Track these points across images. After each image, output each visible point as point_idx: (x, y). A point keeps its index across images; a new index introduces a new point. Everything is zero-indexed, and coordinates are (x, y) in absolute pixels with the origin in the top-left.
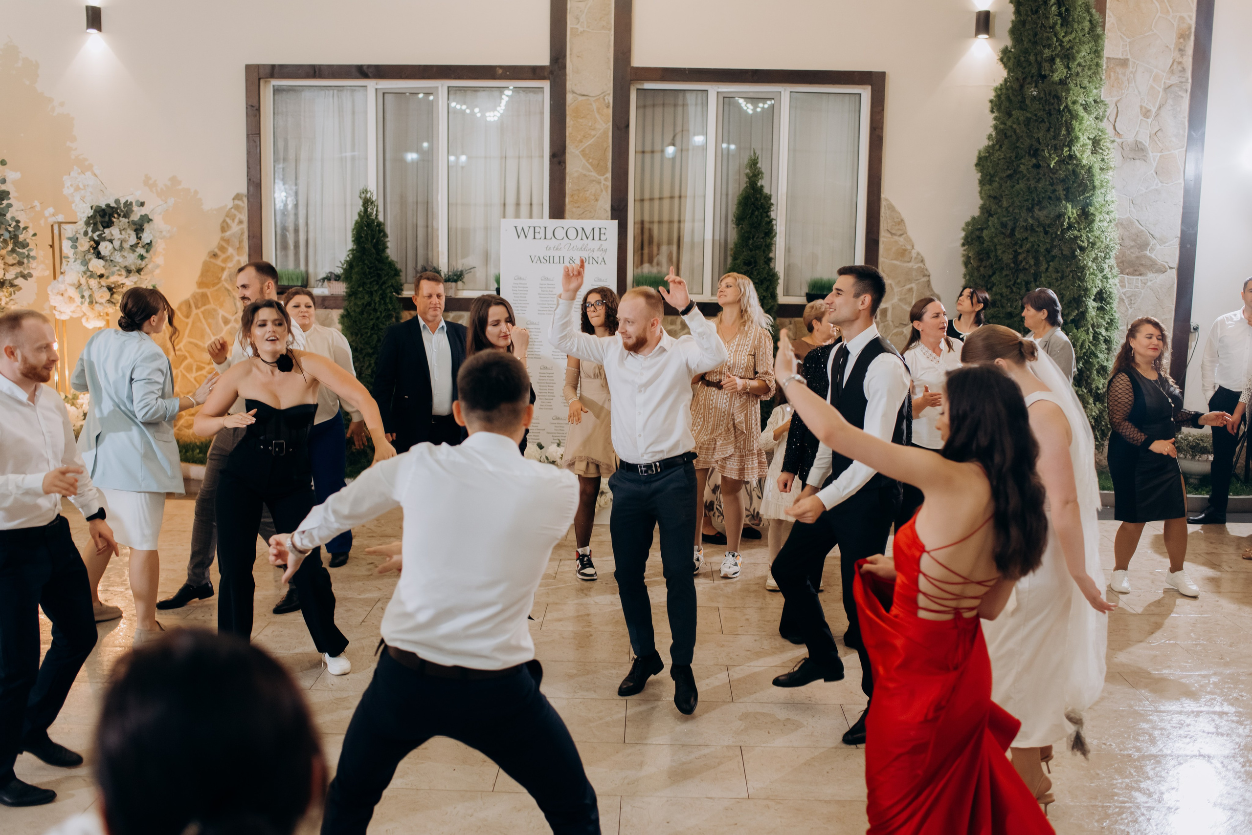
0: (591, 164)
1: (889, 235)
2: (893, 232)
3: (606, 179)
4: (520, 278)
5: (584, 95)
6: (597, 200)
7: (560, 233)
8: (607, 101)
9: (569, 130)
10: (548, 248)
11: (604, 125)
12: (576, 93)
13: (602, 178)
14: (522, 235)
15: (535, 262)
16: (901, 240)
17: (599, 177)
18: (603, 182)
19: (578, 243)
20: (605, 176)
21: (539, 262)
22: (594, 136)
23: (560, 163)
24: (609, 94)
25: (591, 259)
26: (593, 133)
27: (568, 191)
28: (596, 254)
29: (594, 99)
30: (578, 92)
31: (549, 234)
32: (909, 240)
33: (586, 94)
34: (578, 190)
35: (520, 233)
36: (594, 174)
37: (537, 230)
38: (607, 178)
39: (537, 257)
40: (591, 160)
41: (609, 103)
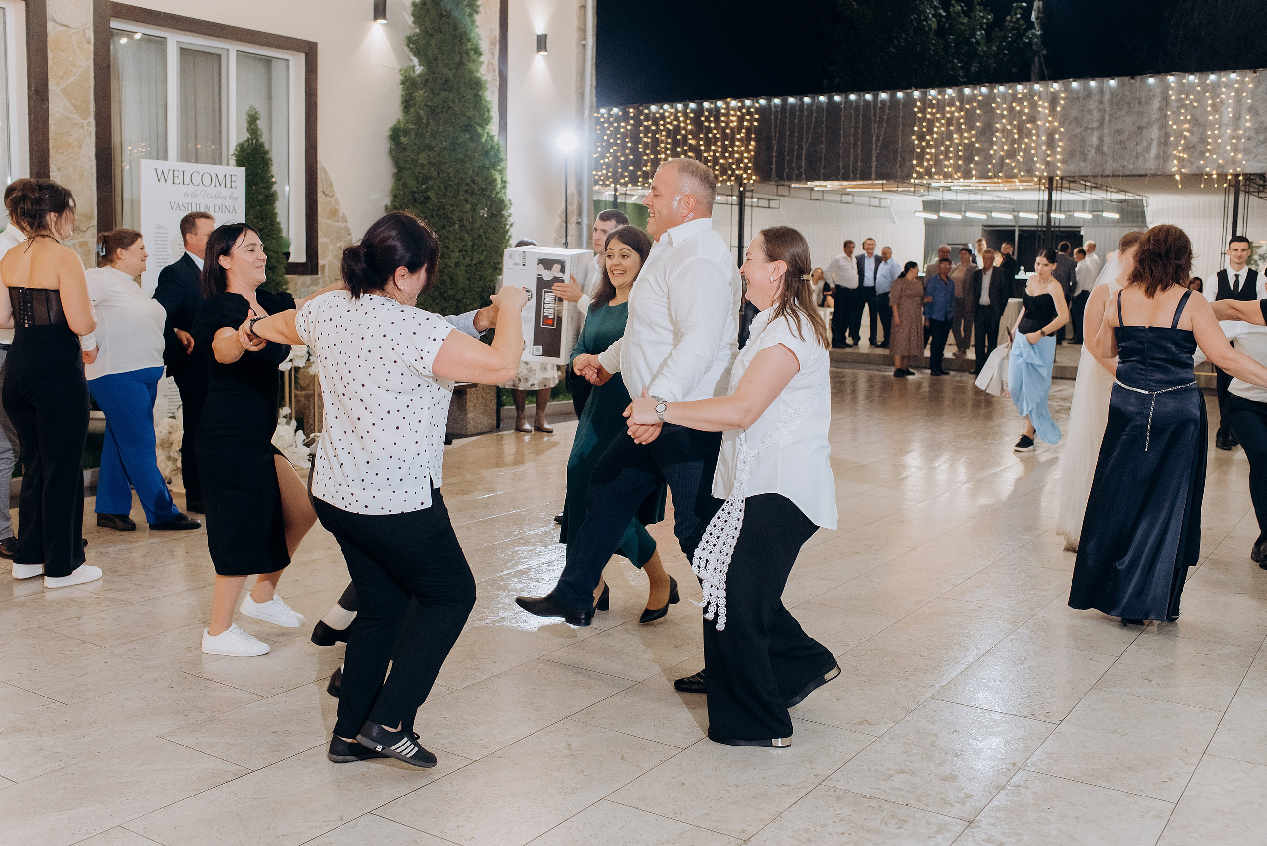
0: (73, 105)
1: (324, 196)
2: (327, 193)
3: (89, 124)
4: (161, 227)
5: (65, 26)
6: (80, 147)
7: (197, 179)
8: (87, 35)
9: (50, 63)
10: (186, 195)
11: (85, 64)
12: (56, 22)
13: (85, 122)
14: (162, 179)
15: (174, 209)
16: (332, 200)
17: (82, 121)
18: (86, 127)
19: (212, 190)
20: (88, 120)
21: (178, 209)
22: (75, 73)
23: (43, 100)
24: (89, 28)
25: (224, 207)
26: (74, 69)
27: (51, 135)
28: (228, 203)
29: (74, 31)
30: (59, 21)
31: (187, 180)
32: (336, 201)
33: (66, 23)
34: (62, 134)
35: (161, 176)
36: (75, 116)
37: (176, 174)
38: (89, 122)
39: (176, 204)
40: (73, 101)
41: (90, 38)
